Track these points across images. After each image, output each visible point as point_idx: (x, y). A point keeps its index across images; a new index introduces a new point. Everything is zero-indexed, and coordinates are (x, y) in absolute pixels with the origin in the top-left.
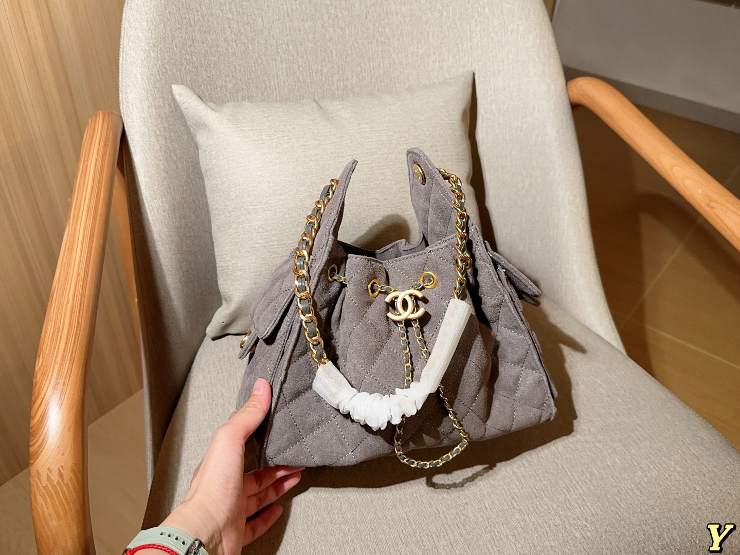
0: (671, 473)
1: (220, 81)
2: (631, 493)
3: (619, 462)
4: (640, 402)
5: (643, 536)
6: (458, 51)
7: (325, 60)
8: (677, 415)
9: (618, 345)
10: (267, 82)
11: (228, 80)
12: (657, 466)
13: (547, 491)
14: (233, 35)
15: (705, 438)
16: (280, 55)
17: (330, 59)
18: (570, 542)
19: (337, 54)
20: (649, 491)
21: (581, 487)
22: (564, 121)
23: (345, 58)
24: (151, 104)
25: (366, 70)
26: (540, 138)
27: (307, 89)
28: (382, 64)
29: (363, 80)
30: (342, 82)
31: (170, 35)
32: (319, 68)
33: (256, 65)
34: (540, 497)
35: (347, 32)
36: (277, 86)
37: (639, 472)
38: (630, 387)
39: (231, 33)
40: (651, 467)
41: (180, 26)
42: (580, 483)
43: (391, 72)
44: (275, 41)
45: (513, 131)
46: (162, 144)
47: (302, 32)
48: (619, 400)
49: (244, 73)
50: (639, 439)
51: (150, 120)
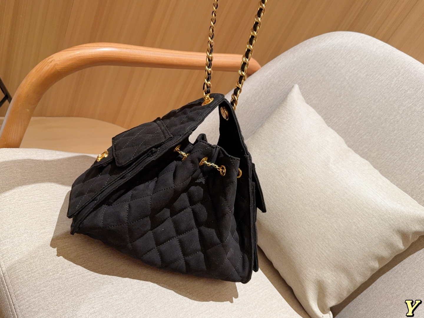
7: (370, 133)
10: (332, 117)
11: (316, 99)
14: (339, 86)
16: (351, 112)
19: (378, 136)
27: (347, 136)
28: (396, 161)
30: (367, 150)
31: (311, 60)
35: (395, 132)
36: (335, 122)
39: (339, 85)
41: (319, 61)
43: (397, 169)
44: (355, 105)
47: (373, 113)
49: (326, 103)
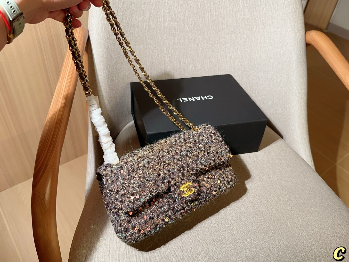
0: (325, 231)
1: (136, 16)
2: (304, 237)
3: (301, 222)
4: (317, 194)
5: (307, 258)
6: (253, 11)
8: (334, 203)
9: (312, 164)
12: (319, 226)
13: (265, 230)
15: (346, 216)
17: (190, 10)
18: (271, 255)
20: (313, 237)
21: (281, 231)
22: (301, 52)
23: (197, 9)
24: (103, 26)
25: (207, 16)
26: (288, 59)
29: (204, 21)
32: (184, 14)
33: (154, 10)
34: (260, 233)
37: (310, 228)
38: (314, 186)
40: (317, 226)
42: (281, 229)
45: (276, 53)
46: (106, 45)
48: (306, 192)
50: (313, 212)
51: (101, 34)
